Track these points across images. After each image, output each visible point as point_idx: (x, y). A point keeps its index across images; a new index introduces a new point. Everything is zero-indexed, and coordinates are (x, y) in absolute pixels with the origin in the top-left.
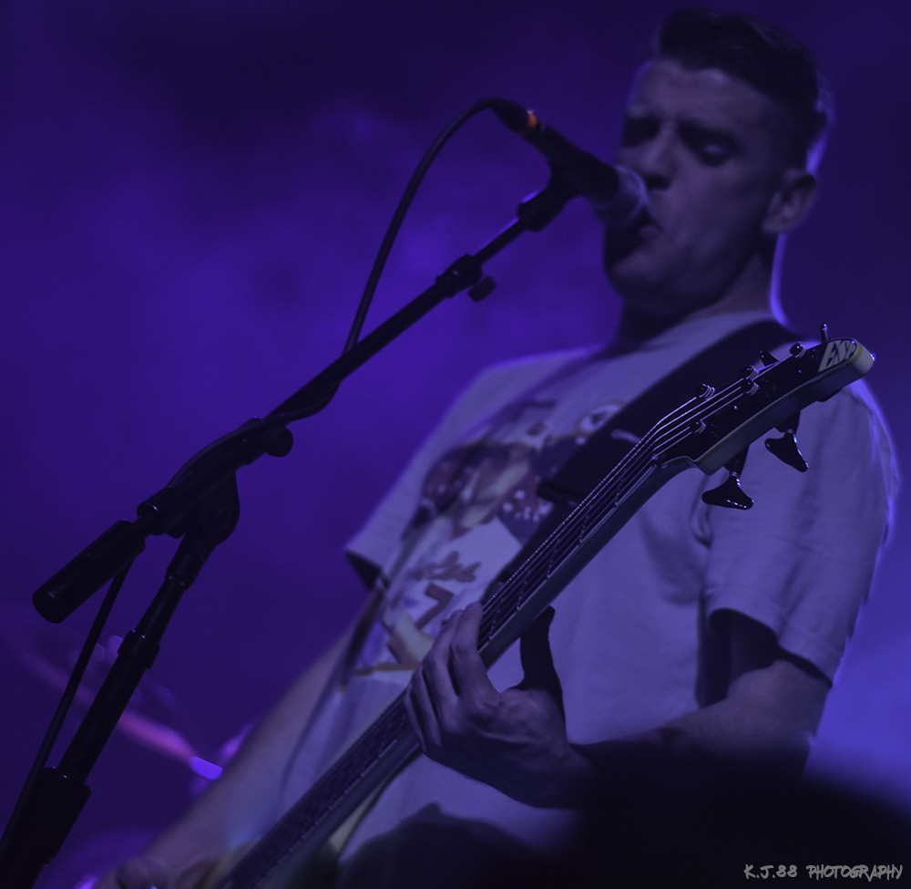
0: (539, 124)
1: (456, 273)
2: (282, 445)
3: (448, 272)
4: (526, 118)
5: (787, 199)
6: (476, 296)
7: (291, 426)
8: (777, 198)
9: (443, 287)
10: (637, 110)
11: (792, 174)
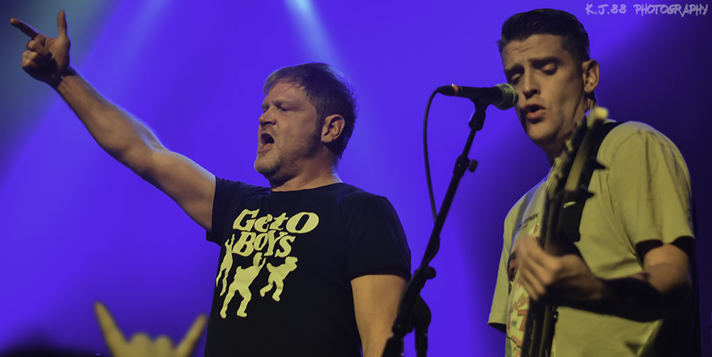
0: (459, 88)
1: (459, 165)
2: (432, 274)
3: (456, 166)
4: (452, 88)
5: (588, 75)
6: (472, 170)
7: (431, 264)
8: (584, 76)
9: (458, 174)
10: (509, 66)
11: (585, 64)
